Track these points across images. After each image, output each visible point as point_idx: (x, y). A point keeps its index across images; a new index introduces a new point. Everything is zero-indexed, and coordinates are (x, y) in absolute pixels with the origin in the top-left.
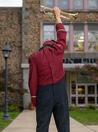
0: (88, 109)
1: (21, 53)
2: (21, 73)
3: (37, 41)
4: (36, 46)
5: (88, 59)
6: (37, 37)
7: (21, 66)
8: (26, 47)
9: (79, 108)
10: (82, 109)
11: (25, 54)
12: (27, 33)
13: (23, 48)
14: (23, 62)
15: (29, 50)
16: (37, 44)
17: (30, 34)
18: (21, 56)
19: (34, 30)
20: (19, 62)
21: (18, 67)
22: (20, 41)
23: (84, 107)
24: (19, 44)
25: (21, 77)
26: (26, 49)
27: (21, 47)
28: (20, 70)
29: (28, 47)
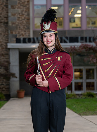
0: (86, 96)
1: (7, 31)
2: (8, 54)
3: (26, 16)
4: (25, 22)
5: (86, 38)
6: (26, 12)
7: (7, 45)
8: (13, 23)
9: (76, 96)
10: (80, 96)
11: (12, 31)
12: (15, 7)
13: (10, 24)
14: (9, 41)
15: (17, 28)
16: (26, 19)
17: (18, 8)
18: (8, 34)
19: (22, 3)
20: (4, 41)
21: (4, 47)
22: (6, 16)
23: (81, 94)
24: (5, 20)
25: (8, 59)
26: (14, 25)
27: (7, 23)
28: (6, 50)
29: (15, 23)
